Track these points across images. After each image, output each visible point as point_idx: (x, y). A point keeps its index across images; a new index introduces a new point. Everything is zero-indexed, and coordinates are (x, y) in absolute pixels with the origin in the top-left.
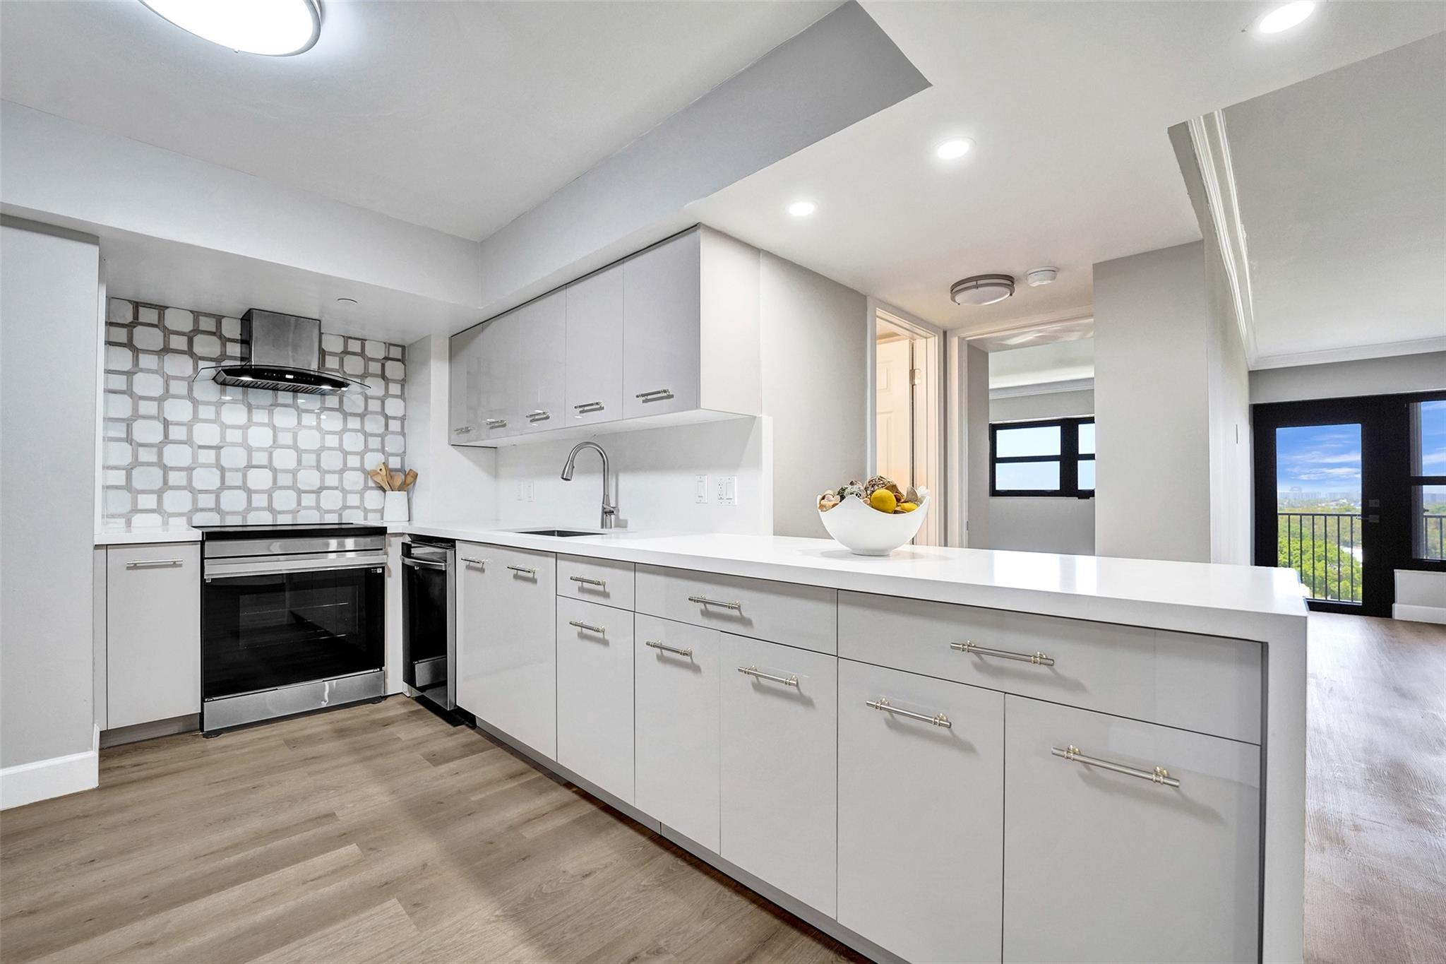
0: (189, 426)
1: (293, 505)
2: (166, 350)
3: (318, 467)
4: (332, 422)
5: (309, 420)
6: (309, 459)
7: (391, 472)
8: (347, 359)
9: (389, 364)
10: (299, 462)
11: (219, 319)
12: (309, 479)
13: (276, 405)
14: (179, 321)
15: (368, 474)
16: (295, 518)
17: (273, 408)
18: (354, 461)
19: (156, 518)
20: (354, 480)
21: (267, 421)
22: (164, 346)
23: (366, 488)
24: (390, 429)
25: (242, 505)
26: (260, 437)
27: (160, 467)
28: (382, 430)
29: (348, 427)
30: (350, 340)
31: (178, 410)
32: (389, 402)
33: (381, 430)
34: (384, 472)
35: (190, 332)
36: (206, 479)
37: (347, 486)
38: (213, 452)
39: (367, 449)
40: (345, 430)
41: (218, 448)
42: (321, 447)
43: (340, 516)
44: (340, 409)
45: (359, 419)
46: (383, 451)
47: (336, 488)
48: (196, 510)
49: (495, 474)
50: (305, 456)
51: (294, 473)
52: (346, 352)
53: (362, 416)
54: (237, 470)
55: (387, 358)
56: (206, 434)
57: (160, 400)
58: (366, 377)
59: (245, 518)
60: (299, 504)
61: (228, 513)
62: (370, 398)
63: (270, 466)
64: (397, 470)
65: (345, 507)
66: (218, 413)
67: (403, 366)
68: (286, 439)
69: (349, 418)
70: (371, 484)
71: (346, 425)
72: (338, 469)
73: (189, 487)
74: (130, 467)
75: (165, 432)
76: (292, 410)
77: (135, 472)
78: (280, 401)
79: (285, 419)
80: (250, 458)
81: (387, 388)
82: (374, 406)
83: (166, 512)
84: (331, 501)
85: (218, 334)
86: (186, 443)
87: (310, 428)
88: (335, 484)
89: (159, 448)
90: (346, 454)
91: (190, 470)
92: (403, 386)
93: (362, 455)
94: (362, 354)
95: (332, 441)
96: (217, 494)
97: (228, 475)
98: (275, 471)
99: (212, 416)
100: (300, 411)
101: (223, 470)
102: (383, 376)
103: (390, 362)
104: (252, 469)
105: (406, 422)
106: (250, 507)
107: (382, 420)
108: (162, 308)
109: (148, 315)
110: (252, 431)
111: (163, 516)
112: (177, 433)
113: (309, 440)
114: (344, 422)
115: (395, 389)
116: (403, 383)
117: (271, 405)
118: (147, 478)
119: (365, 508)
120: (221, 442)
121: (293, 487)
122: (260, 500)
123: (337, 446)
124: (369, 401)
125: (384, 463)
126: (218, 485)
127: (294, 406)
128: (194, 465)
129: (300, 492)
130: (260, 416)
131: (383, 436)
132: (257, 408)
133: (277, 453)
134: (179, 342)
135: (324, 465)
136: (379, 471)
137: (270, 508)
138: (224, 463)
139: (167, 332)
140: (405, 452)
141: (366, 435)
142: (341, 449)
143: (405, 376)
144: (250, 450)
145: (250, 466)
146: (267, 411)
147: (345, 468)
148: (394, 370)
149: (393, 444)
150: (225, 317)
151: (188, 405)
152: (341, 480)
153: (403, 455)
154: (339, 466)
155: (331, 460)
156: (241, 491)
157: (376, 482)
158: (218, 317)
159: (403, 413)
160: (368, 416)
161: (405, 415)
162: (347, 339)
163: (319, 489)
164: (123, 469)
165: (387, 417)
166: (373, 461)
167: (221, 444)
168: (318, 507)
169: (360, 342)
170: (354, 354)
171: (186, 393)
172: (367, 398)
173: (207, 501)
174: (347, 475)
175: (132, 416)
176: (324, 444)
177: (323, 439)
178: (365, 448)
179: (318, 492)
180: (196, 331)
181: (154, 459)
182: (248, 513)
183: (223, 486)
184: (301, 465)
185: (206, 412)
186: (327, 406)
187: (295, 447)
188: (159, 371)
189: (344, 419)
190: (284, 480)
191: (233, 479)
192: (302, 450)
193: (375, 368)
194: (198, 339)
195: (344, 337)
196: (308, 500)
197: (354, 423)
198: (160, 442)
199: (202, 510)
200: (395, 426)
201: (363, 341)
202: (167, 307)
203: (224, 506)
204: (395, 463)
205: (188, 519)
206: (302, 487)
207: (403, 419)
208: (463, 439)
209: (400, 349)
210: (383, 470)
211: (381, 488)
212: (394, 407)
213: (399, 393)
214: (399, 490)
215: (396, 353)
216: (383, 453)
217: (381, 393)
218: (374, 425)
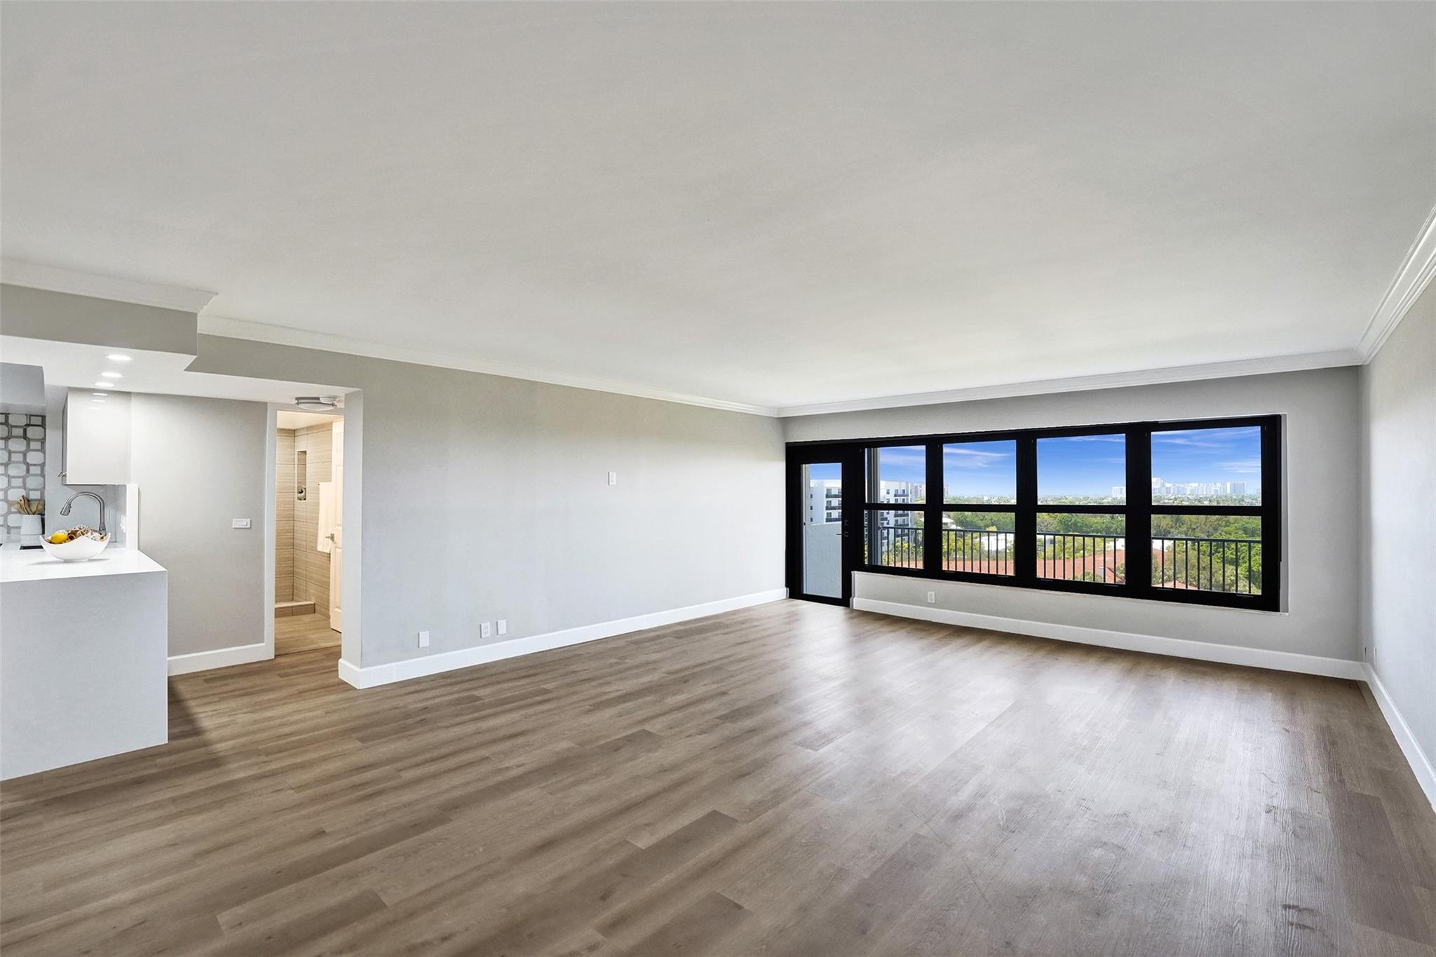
7: (28, 501)
9: (30, 429)
24: (31, 472)
28: (24, 473)
32: (30, 454)
46: (24, 487)
53: (6, 465)
55: (28, 425)
58: (12, 439)
62: (14, 452)
64: (36, 500)
67: (43, 430)
70: (13, 510)
81: (28, 445)
82: (17, 457)
92: (42, 443)
93: (5, 490)
94: (7, 424)
102: (25, 437)
103: (30, 427)
105: (45, 467)
107: (25, 467)
115: (35, 445)
116: (43, 440)
119: (8, 526)
124: (13, 454)
125: (23, 496)
131: (24, 478)
136: (19, 501)
141: (10, 477)
143: (44, 436)
148: (34, 432)
149: (33, 482)
153: (42, 490)
157: (17, 509)
159: (42, 461)
160: (11, 465)
161: (43, 463)
165: (28, 465)
166: (16, 494)
178: (9, 486)
193: (20, 432)
200: (33, 470)
201: (7, 414)
204: (34, 495)
207: (43, 466)
209: (40, 418)
210: (23, 501)
211: (20, 512)
212: (33, 457)
213: (40, 448)
214: (34, 514)
215: (38, 421)
216: (25, 489)
217: (24, 448)
218: (17, 470)
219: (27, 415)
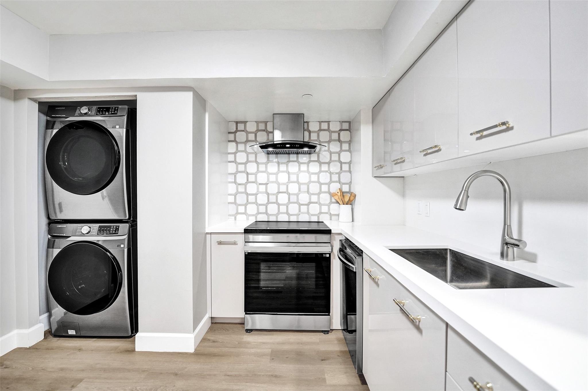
0: (256, 174)
1: (296, 212)
2: (247, 141)
3: (308, 192)
4: (314, 168)
5: (304, 168)
6: (304, 188)
7: (343, 194)
8: (321, 133)
9: (342, 133)
10: (300, 190)
11: (266, 123)
12: (304, 198)
13: (289, 161)
14: (251, 127)
15: (332, 195)
16: (298, 218)
17: (288, 163)
18: (325, 188)
19: (244, 216)
20: (325, 198)
21: (285, 170)
22: (247, 139)
23: (331, 202)
24: (343, 169)
25: (275, 212)
26: (283, 178)
27: (245, 194)
29: (322, 170)
30: (322, 123)
31: (252, 168)
32: (343, 154)
33: (338, 170)
34: (339, 194)
35: (256, 131)
36: (262, 199)
37: (322, 202)
38: (264, 186)
39: (331, 181)
40: (321, 171)
41: (266, 184)
42: (309, 181)
43: (318, 217)
44: (318, 161)
45: (327, 165)
46: (339, 182)
47: (316, 203)
48: (259, 213)
49: (403, 195)
50: (302, 186)
51: (297, 195)
52: (320, 130)
53: (329, 163)
54: (274, 194)
55: (341, 130)
56: (262, 178)
57: (245, 164)
58: (331, 142)
59: (277, 217)
60: (300, 211)
61: (270, 215)
62: (333, 153)
63: (287, 192)
64: (347, 192)
65: (321, 213)
66: (266, 167)
67: (350, 133)
68: (293, 178)
69: (322, 165)
70: (333, 200)
71: (321, 169)
72: (317, 192)
73: (256, 203)
74: (235, 194)
75: (247, 178)
76: (296, 163)
77: (237, 196)
78: (291, 159)
79: (293, 168)
80: (279, 188)
81: (341, 147)
82: (335, 157)
83: (248, 214)
84: (314, 209)
85: (266, 130)
86: (254, 183)
87: (304, 171)
88: (316, 200)
89: (245, 185)
90: (321, 184)
91: (256, 195)
92: (350, 144)
93: (329, 184)
94: (328, 130)
95: (314, 178)
96: (266, 205)
97: (270, 196)
98: (289, 194)
99: (264, 169)
100: (300, 164)
101: (268, 194)
102: (339, 140)
103: (342, 132)
104: (280, 194)
105: (351, 165)
106: (279, 213)
107: (339, 164)
108: (245, 122)
109: (241, 127)
110: (280, 175)
111: (247, 216)
112: (252, 178)
113: (304, 178)
114: (320, 167)
115: (345, 146)
116: (350, 142)
117: (287, 162)
118: (241, 199)
119: (330, 213)
120: (268, 181)
121: (297, 202)
122: (283, 209)
123: (317, 180)
124: (332, 155)
125: (339, 189)
126: (266, 201)
127: (297, 161)
128: (258, 193)
129: (300, 205)
130: (283, 168)
131: (339, 174)
132: (281, 164)
133: (290, 185)
134: (252, 137)
135: (311, 191)
136: (337, 193)
137: (287, 213)
138: (269, 191)
139: (248, 133)
140: (351, 182)
141: (331, 173)
142: (318, 182)
143: (351, 139)
144: (279, 184)
145: (279, 192)
146: (286, 165)
147: (321, 192)
148: (345, 136)
149: (345, 178)
150: (268, 122)
151: (255, 165)
152: (319, 198)
153: (350, 184)
154: (318, 191)
155: (314, 188)
156: (275, 204)
157: (336, 200)
158: (266, 122)
160: (332, 163)
161: (351, 161)
162: (320, 122)
163: (309, 203)
164: (233, 195)
165: (341, 163)
166: (335, 188)
167: (268, 182)
168: (308, 213)
169: (327, 123)
170: (324, 130)
171: (254, 160)
172: (331, 153)
173: (262, 209)
174: (322, 195)
175: (236, 172)
176: (311, 179)
177: (310, 177)
178: (330, 180)
179: (308, 205)
180: (258, 130)
181: (243, 190)
182: (278, 215)
183: (269, 202)
184: (300, 191)
185: (262, 168)
186: (311, 160)
187: (298, 182)
188: (245, 151)
189: (320, 166)
190: (293, 199)
191: (273, 199)
192: (301, 183)
193: (335, 136)
194: (259, 134)
195: (319, 122)
196: (304, 209)
197: (325, 168)
198: (246, 183)
199: (261, 213)
200: (345, 167)
201: (328, 122)
202: (247, 122)
203: (269, 212)
204: (346, 188)
205: (255, 217)
206: (301, 202)
207: (350, 163)
208: (380, 173)
209: (348, 124)
210: (339, 192)
211: (338, 202)
212: (345, 157)
213: (348, 149)
214: (347, 204)
215: (346, 126)
216: (340, 183)
217: (338, 150)
218: (335, 168)
219: (340, 122)
